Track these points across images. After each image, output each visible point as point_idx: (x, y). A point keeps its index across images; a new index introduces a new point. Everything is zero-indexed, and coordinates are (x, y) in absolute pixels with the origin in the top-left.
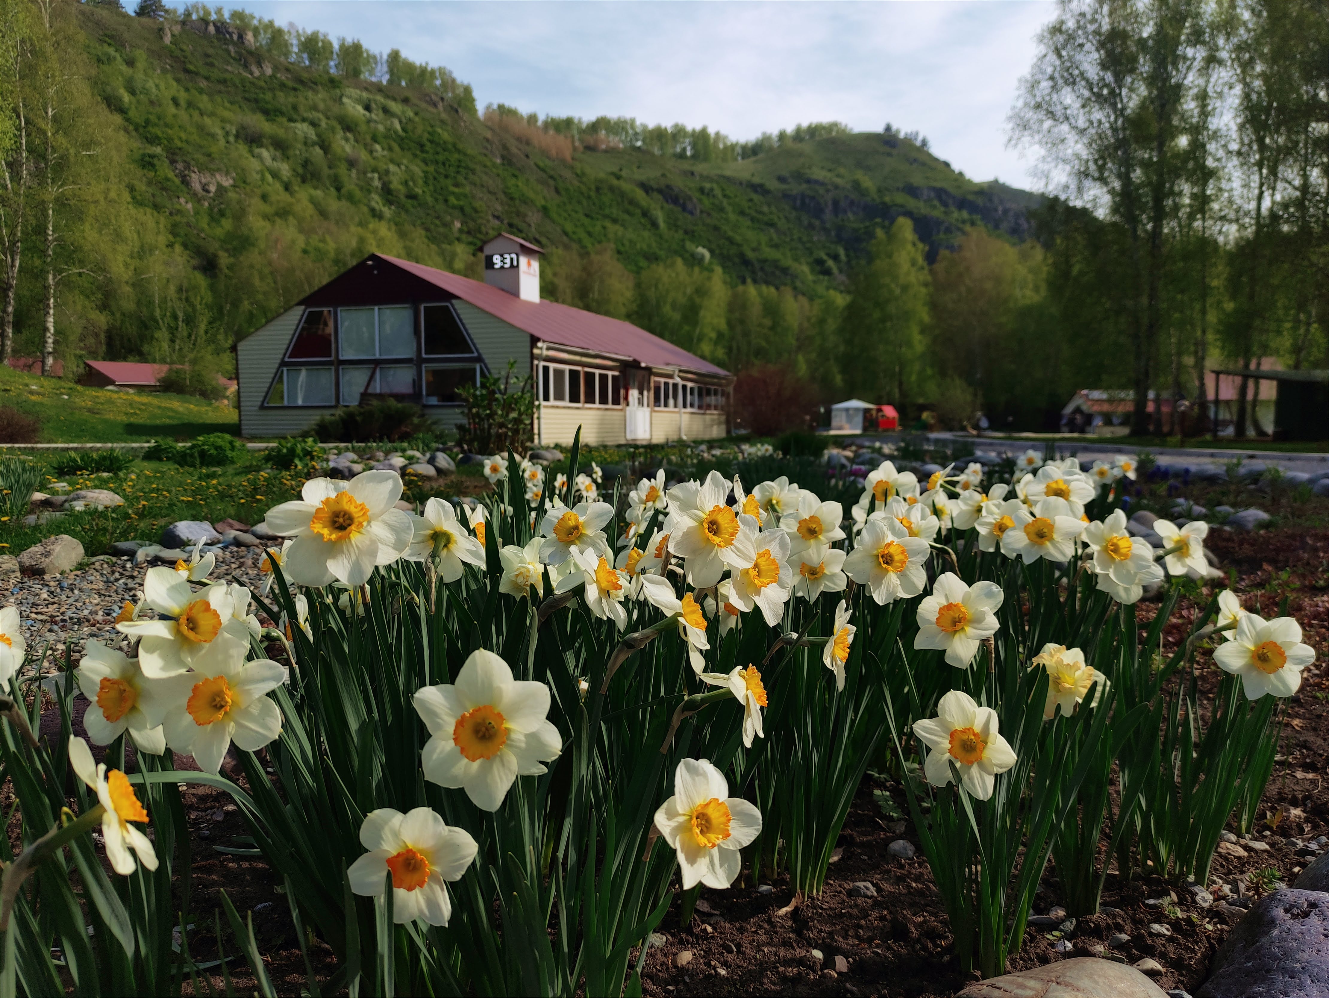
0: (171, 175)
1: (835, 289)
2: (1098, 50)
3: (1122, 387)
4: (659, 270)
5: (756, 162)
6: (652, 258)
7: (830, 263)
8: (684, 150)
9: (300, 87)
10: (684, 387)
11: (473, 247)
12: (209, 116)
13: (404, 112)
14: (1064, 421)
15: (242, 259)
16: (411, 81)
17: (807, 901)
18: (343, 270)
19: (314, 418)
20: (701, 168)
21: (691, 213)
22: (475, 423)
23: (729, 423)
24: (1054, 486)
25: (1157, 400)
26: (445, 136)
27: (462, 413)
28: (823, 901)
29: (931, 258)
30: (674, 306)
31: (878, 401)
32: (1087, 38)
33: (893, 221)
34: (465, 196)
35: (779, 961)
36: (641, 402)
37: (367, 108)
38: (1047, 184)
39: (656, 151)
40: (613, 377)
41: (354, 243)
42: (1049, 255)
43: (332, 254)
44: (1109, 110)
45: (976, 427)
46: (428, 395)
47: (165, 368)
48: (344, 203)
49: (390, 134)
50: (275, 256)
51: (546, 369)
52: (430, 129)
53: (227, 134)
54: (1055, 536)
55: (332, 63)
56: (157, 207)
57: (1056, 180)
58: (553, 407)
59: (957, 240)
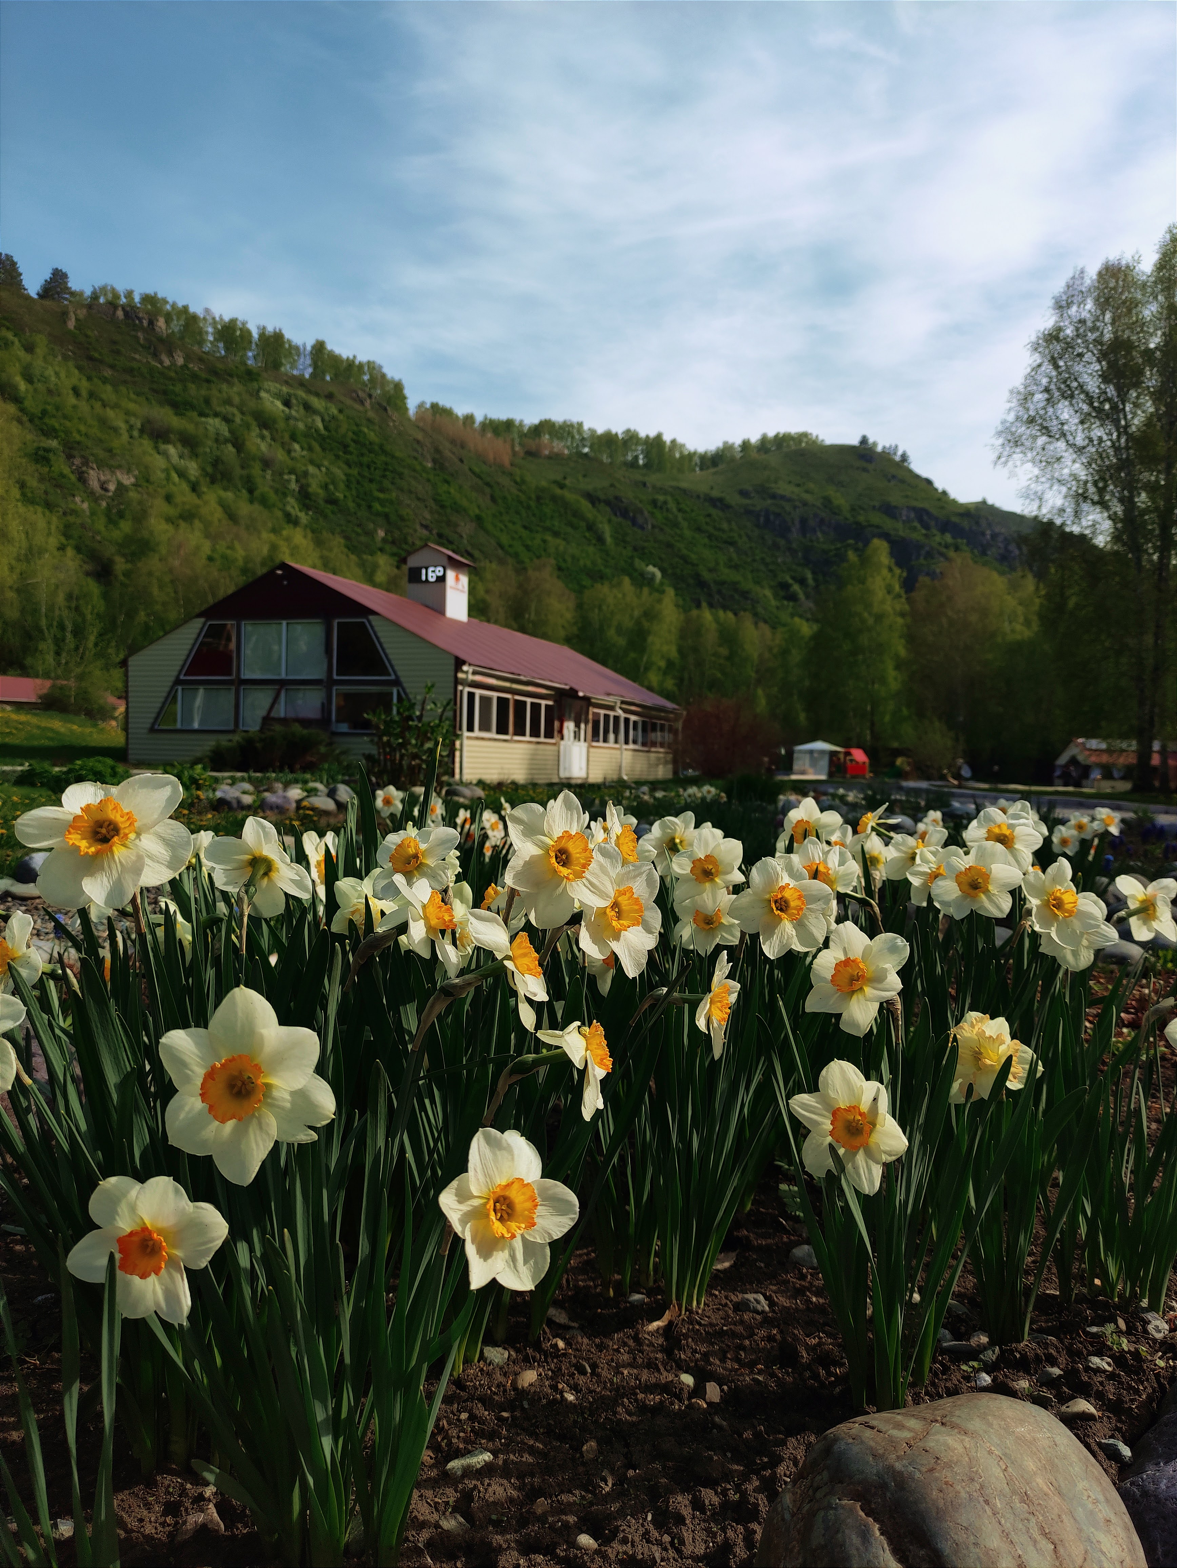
0: (66, 471)
1: (801, 616)
2: (1099, 361)
3: (1124, 736)
4: (604, 590)
5: (715, 473)
6: (598, 576)
7: (796, 587)
8: (636, 458)
9: (214, 379)
10: (627, 720)
11: (396, 558)
12: (112, 408)
13: (326, 409)
14: (1058, 773)
15: (139, 565)
16: (336, 376)
17: (684, 1315)
18: (251, 580)
19: (209, 743)
20: (653, 479)
21: (642, 528)
22: (385, 754)
23: (677, 763)
24: (997, 830)
25: (1163, 752)
26: (372, 436)
27: (372, 741)
28: (703, 1315)
29: (909, 585)
30: (619, 630)
31: (847, 744)
32: (1087, 348)
33: (867, 543)
34: (391, 502)
35: (639, 1387)
36: (577, 736)
37: (287, 403)
38: (1040, 507)
39: (605, 459)
40: (546, 706)
41: (265, 551)
42: (1041, 586)
43: (240, 563)
44: (1110, 427)
45: (958, 776)
46: (338, 721)
47: (48, 683)
48: (257, 507)
49: (310, 433)
50: (177, 563)
51: (471, 696)
52: (355, 428)
53: (131, 427)
54: (990, 888)
55: (250, 354)
56: (49, 506)
57: (1050, 503)
58: (477, 738)
59: (940, 565)
